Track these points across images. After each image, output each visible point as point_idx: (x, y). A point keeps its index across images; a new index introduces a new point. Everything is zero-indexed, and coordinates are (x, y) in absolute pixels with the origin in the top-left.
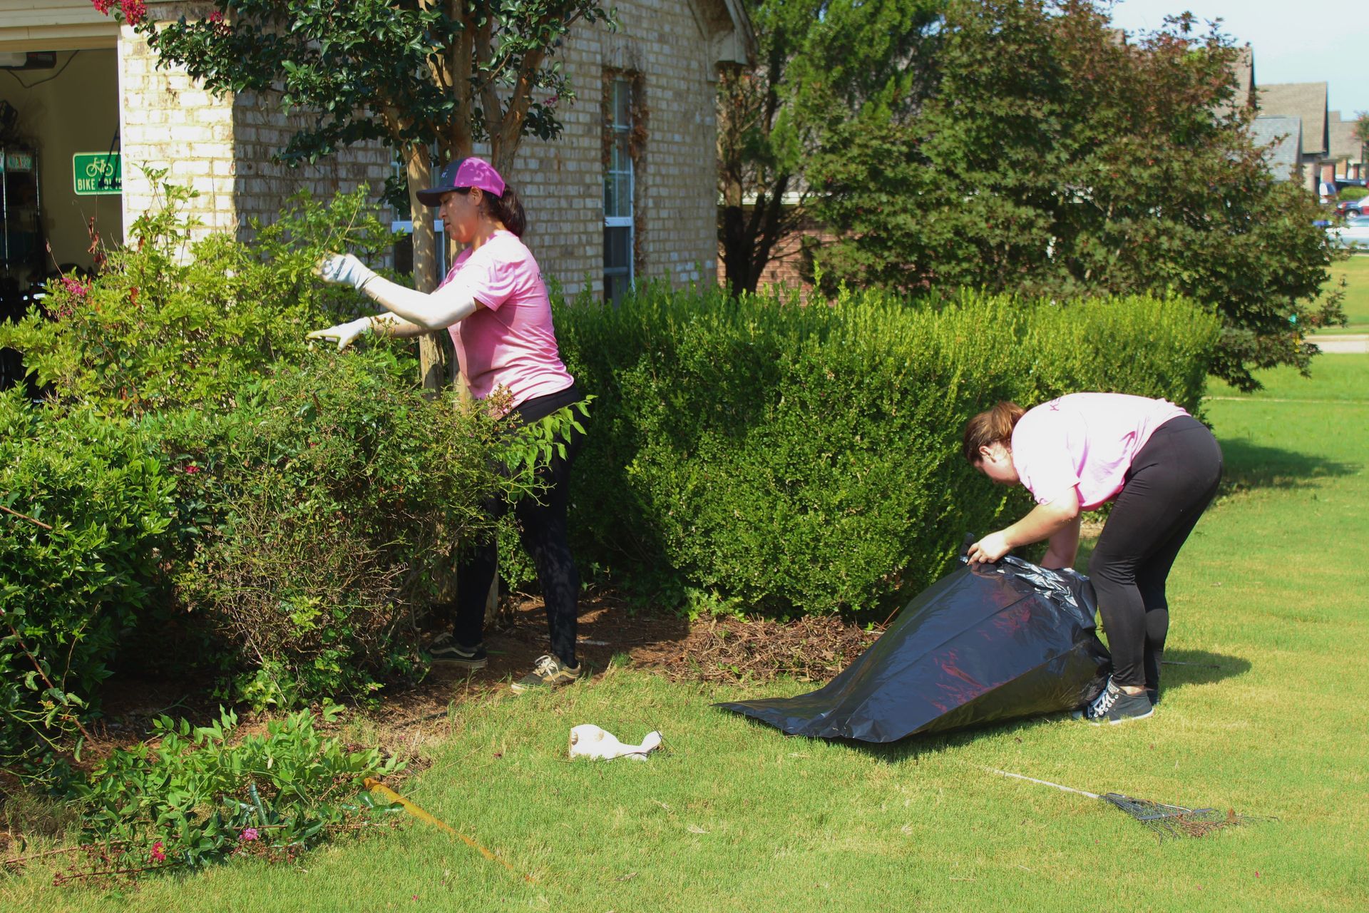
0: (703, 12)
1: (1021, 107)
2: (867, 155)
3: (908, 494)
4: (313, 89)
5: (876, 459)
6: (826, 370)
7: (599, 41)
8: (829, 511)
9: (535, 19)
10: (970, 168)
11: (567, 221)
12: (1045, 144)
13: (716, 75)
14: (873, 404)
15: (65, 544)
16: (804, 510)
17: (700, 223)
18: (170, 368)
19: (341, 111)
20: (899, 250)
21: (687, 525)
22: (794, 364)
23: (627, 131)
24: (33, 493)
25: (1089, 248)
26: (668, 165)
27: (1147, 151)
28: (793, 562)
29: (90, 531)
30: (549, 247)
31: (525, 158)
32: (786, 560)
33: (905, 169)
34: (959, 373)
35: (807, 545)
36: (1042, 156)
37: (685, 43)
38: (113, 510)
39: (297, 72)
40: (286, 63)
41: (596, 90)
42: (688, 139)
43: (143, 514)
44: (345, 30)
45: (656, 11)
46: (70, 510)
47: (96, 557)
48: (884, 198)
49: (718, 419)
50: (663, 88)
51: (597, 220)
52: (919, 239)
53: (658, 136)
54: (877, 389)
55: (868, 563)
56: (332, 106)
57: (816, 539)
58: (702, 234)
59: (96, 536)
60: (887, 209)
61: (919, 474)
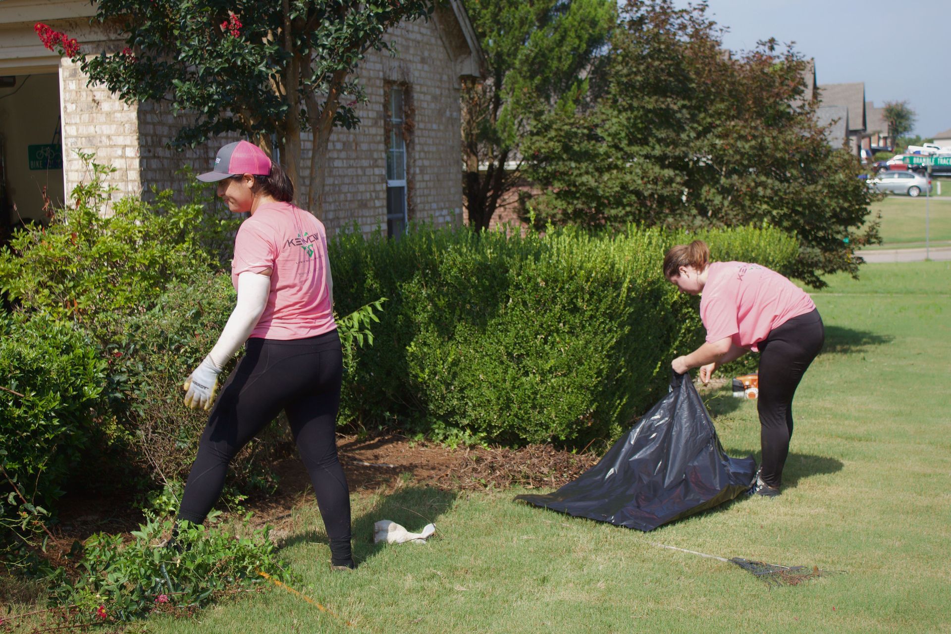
0: (450, 42)
1: (663, 102)
2: (561, 136)
3: (595, 362)
4: (193, 98)
5: (574, 338)
6: (539, 280)
7: (381, 63)
8: (543, 374)
9: (341, 50)
10: (630, 144)
11: (362, 183)
12: (679, 127)
13: (460, 84)
14: (571, 302)
15: (33, 406)
16: (526, 374)
17: (450, 183)
18: (99, 287)
19: (212, 112)
20: (584, 199)
21: (448, 385)
22: (518, 277)
23: (401, 123)
24: (10, 372)
25: (710, 197)
26: (429, 145)
27: (748, 130)
28: (520, 409)
29: (49, 397)
30: (351, 201)
31: (333, 142)
32: (515, 407)
33: (586, 145)
34: (627, 280)
35: (529, 397)
36: (678, 135)
37: (438, 63)
38: (63, 383)
39: (182, 87)
40: (175, 81)
41: (380, 95)
42: (442, 127)
43: (83, 386)
44: (215, 58)
45: (419, 42)
46: (35, 383)
47: (53, 414)
48: (573, 165)
49: (468, 314)
50: (425, 94)
51: (382, 183)
52: (597, 192)
53: (422, 126)
54: (573, 292)
55: (570, 408)
56: (206, 109)
57: (535, 393)
58: (453, 190)
59: (53, 400)
60: (576, 172)
61: (602, 348)
